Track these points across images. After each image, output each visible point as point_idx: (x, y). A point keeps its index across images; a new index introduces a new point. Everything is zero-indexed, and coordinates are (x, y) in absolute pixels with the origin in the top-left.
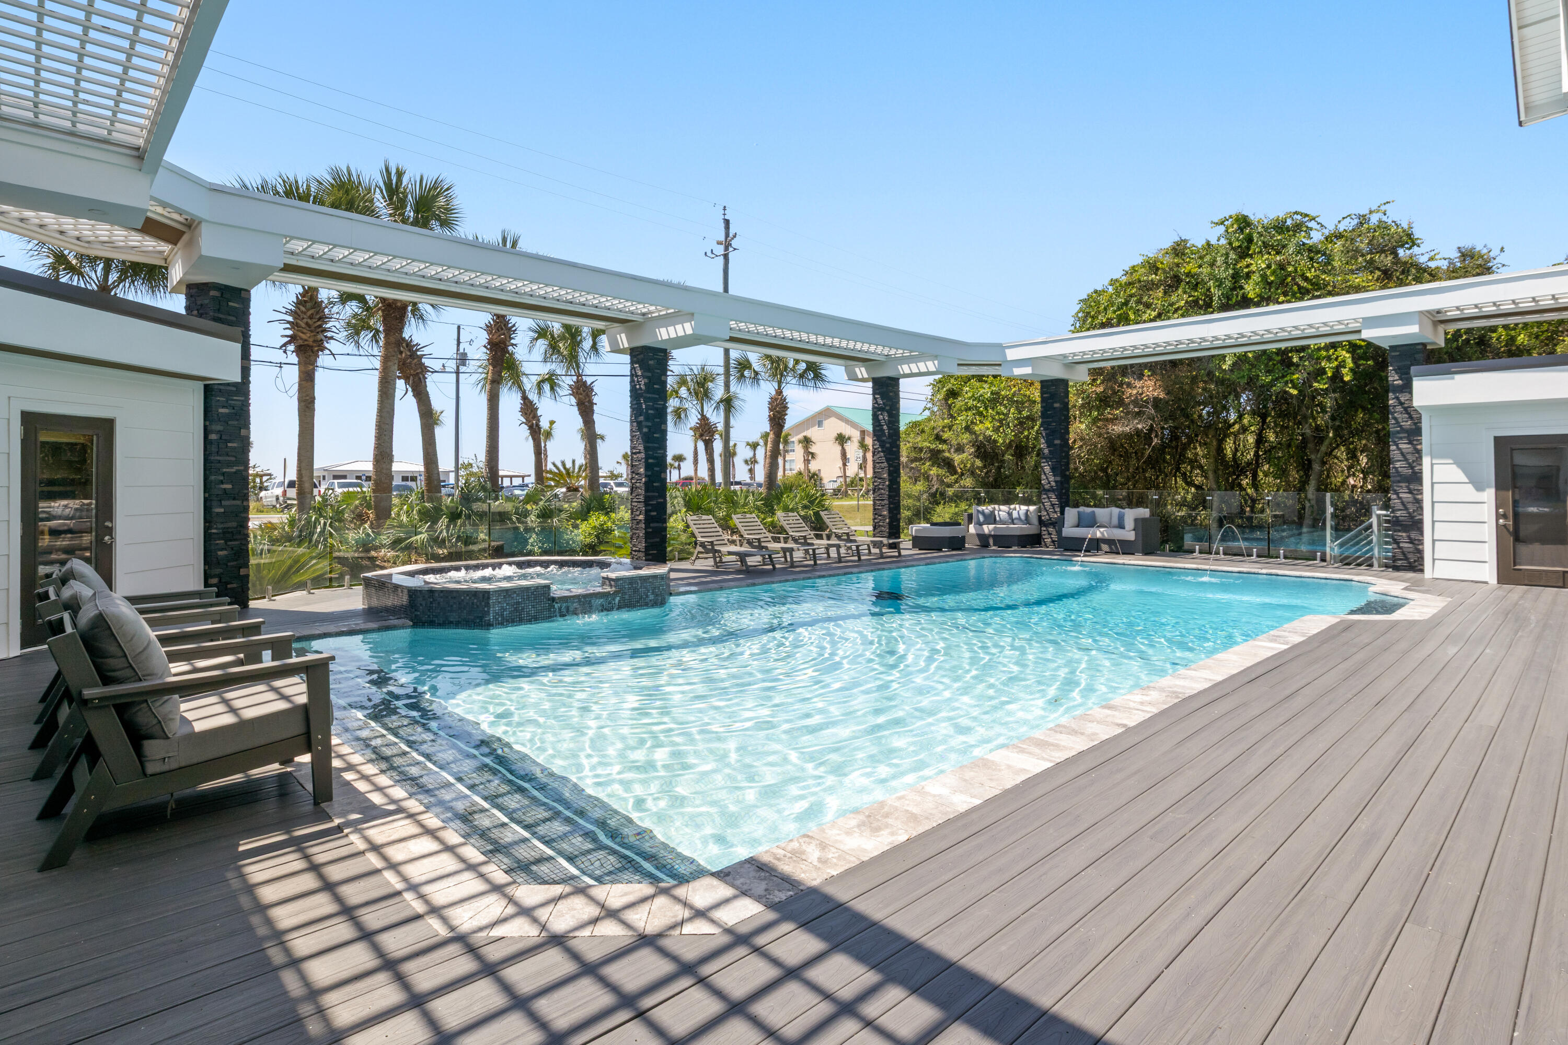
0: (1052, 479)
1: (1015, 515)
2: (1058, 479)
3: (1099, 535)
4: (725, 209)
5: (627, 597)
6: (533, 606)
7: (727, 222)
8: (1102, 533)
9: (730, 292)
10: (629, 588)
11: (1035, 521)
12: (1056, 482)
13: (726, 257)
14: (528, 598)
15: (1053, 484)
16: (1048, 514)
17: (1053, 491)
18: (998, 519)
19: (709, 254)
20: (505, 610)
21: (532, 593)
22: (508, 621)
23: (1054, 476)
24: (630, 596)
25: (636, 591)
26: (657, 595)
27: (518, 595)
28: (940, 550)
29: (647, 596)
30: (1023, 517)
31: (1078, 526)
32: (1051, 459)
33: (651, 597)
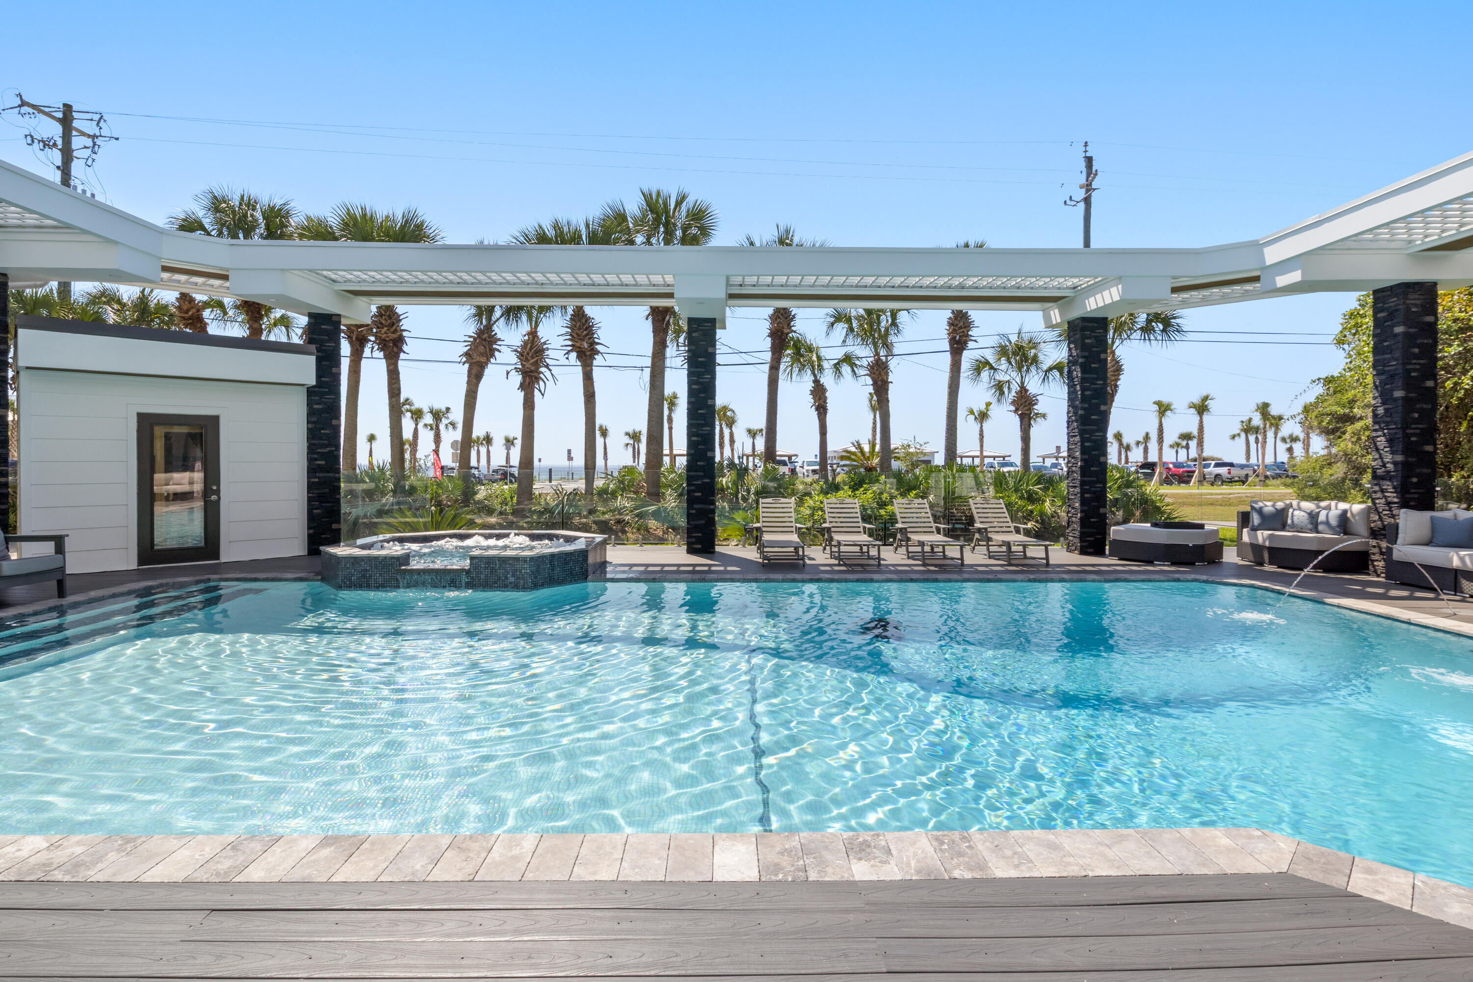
0: (1388, 458)
1: (1322, 517)
2: (1399, 458)
3: (1456, 563)
4: (1086, 144)
5: (482, 576)
6: (381, 575)
7: (1089, 161)
8: (1462, 559)
9: (1092, 245)
10: (486, 568)
11: (1361, 528)
12: (1395, 463)
13: (1087, 201)
14: (376, 567)
15: (1390, 467)
16: (1381, 519)
17: (1391, 479)
18: (1289, 521)
19: (1068, 202)
20: (353, 575)
21: (380, 563)
22: (355, 585)
23: (1392, 453)
24: (486, 576)
25: (493, 571)
26: (518, 578)
27: (366, 563)
28: (1150, 562)
29: (507, 578)
30: (1334, 522)
31: (1429, 543)
32: (1387, 424)
33: (512, 579)
